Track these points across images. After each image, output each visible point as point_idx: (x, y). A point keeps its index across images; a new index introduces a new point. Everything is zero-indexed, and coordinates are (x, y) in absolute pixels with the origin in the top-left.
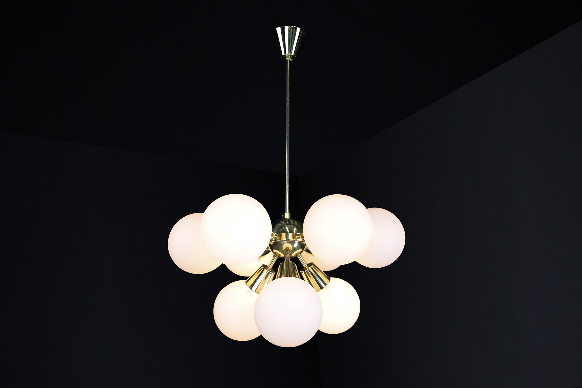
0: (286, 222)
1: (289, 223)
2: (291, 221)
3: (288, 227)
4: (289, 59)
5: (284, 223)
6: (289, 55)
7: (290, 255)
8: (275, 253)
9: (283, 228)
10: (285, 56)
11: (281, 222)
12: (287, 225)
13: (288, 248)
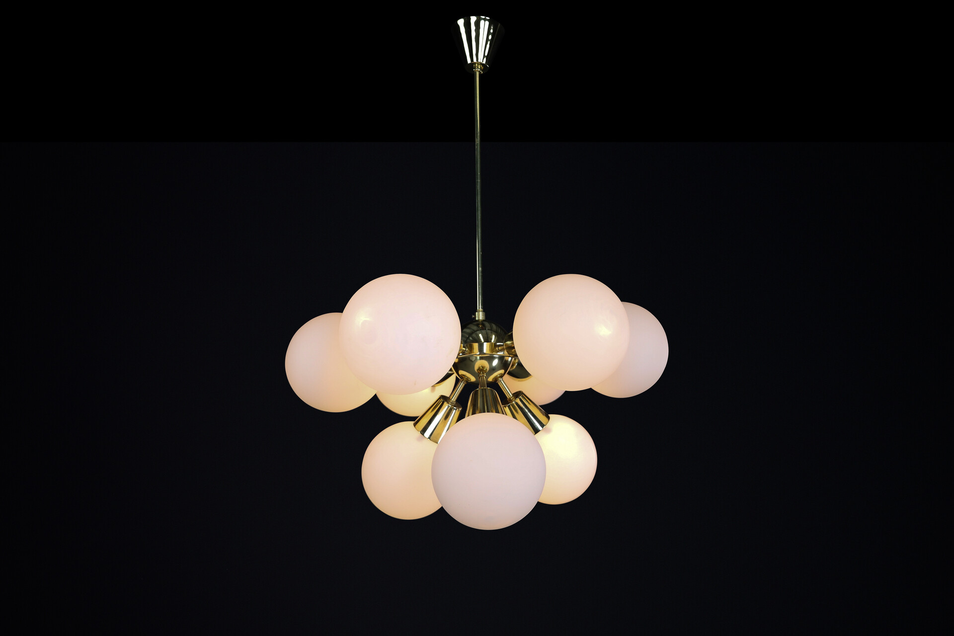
0: (478, 325)
1: (484, 328)
2: (487, 324)
3: (482, 334)
4: (478, 71)
5: (475, 328)
6: (478, 64)
7: (487, 379)
8: (462, 377)
9: (474, 335)
10: (473, 64)
11: (470, 326)
12: (480, 330)
13: (482, 367)
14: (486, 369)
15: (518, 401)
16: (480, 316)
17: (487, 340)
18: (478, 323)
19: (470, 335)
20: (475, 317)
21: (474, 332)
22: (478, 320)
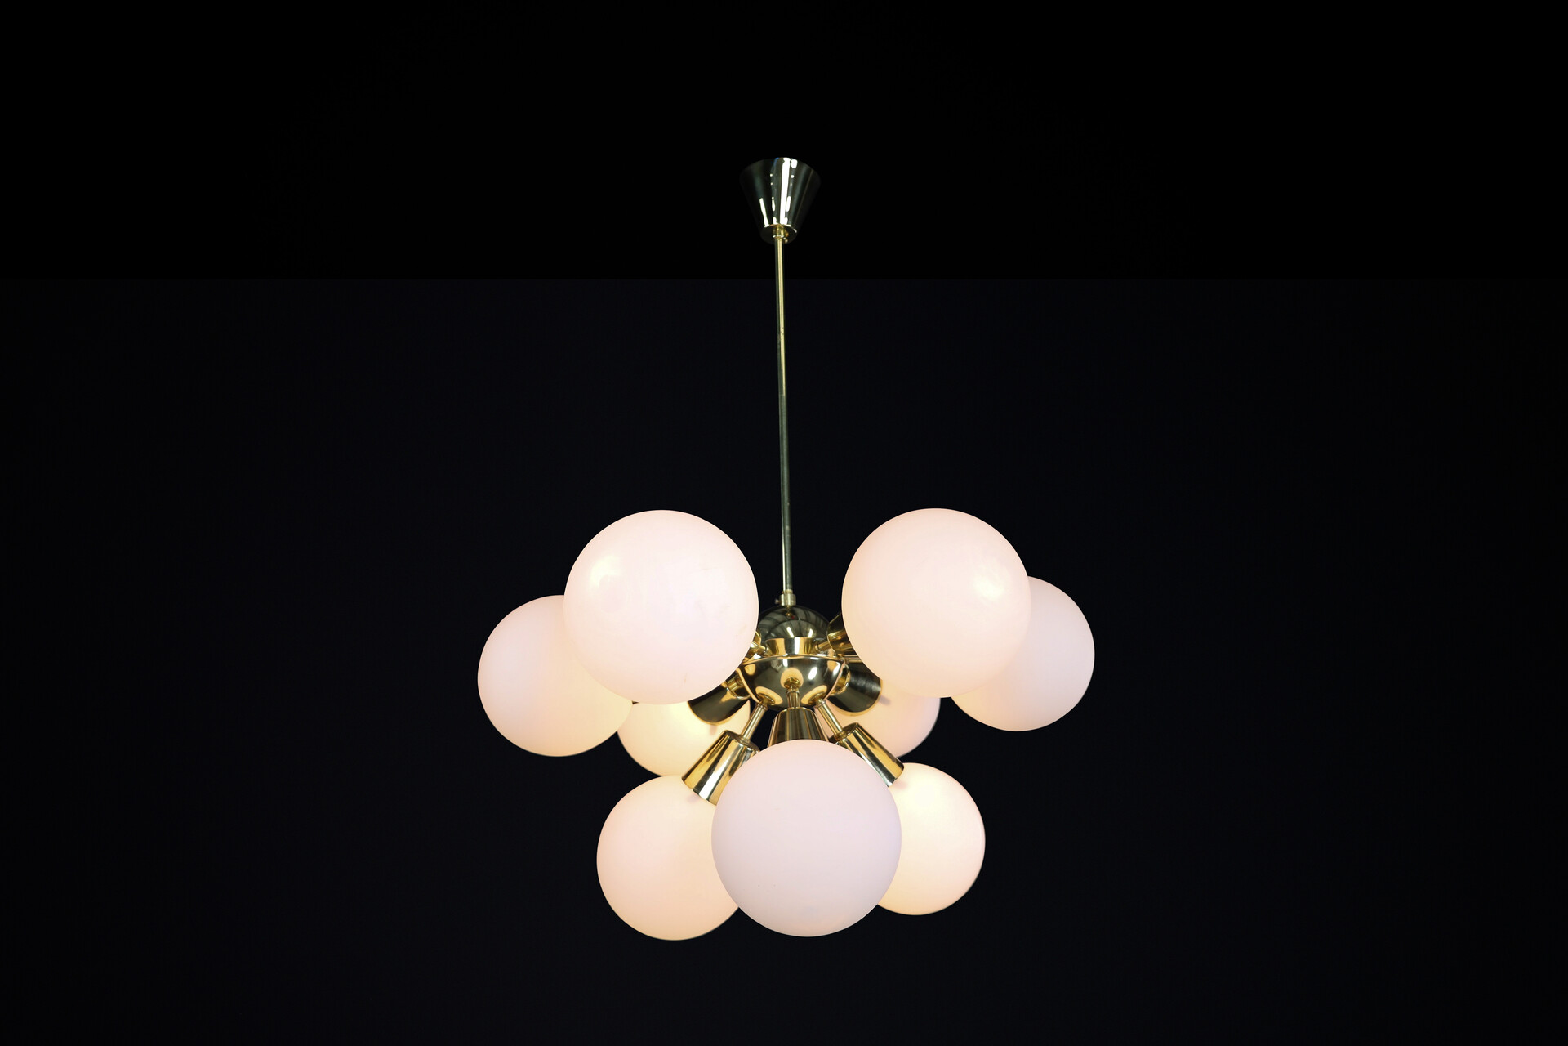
0: (784, 613)
1: (794, 616)
2: (800, 612)
3: (791, 626)
4: (780, 238)
5: (778, 617)
6: (780, 228)
7: (801, 697)
8: (760, 697)
9: (778, 629)
10: (772, 229)
11: (771, 615)
12: (789, 620)
13: (792, 679)
14: (799, 683)
15: (851, 737)
16: (787, 599)
17: (800, 633)
18: (783, 610)
19: (772, 629)
20: (780, 603)
21: (778, 623)
22: (785, 607)
